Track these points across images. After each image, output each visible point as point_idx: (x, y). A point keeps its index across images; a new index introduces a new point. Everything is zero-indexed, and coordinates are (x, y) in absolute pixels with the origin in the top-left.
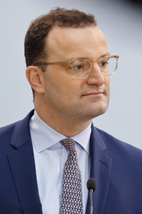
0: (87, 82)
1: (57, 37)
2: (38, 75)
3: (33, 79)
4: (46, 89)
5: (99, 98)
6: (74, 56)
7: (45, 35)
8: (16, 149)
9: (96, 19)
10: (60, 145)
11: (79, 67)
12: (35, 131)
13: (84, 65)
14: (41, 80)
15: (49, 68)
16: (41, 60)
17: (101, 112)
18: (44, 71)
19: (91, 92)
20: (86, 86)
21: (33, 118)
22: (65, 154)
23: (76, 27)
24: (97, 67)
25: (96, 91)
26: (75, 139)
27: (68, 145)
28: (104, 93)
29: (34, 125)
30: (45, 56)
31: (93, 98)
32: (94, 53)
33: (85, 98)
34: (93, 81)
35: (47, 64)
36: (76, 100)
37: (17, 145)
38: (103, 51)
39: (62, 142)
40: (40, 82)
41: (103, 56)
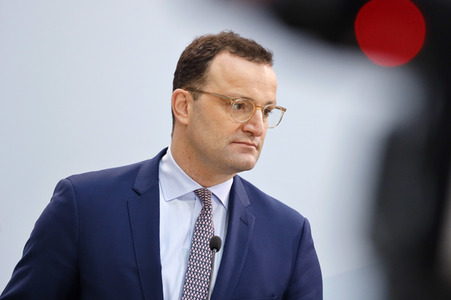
0: (242, 128)
1: (225, 65)
2: (186, 102)
3: (179, 105)
4: (191, 121)
6: (237, 92)
7: (210, 58)
8: (139, 194)
9: (274, 58)
10: (193, 195)
11: (240, 106)
12: (166, 174)
13: (245, 105)
14: (189, 107)
15: (203, 98)
16: (197, 86)
17: (248, 167)
18: (195, 99)
19: (244, 140)
20: (240, 132)
21: (164, 158)
22: (198, 207)
23: (250, 60)
24: (260, 113)
25: (250, 141)
26: (212, 190)
27: (202, 196)
28: (258, 148)
29: (164, 167)
30: (203, 82)
31: (244, 149)
32: (261, 96)
33: (235, 145)
34: (251, 127)
35: (201, 92)
36: (223, 143)
37: (141, 190)
38: (270, 95)
39: (196, 192)
40: (186, 111)
41: (270, 103)
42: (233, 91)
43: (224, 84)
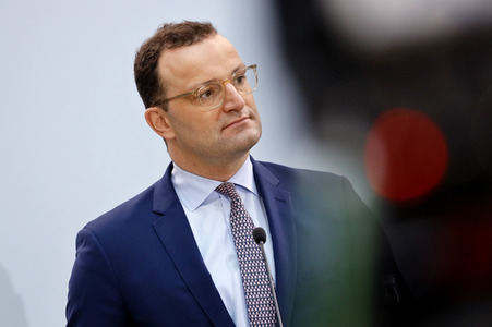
0: (223, 110)
1: (171, 63)
2: (161, 117)
3: (157, 123)
4: (176, 132)
5: (245, 125)
6: (197, 82)
7: (155, 65)
8: (161, 214)
9: (214, 25)
10: (217, 194)
11: (208, 93)
12: (181, 186)
13: (213, 89)
14: (167, 121)
15: (172, 105)
16: (159, 98)
17: (252, 143)
18: (166, 110)
19: (232, 120)
20: (223, 115)
21: (173, 172)
22: (226, 205)
23: (190, 44)
24: (230, 87)
25: (238, 119)
26: (233, 180)
27: (226, 191)
28: (251, 117)
29: (177, 180)
30: (162, 91)
31: (237, 128)
32: (221, 71)
33: (227, 131)
34: (229, 106)
35: (167, 101)
36: (216, 136)
37: (162, 210)
38: (234, 63)
39: (217, 190)
40: (167, 126)
41: (235, 71)
42: (191, 84)
43: (180, 82)
